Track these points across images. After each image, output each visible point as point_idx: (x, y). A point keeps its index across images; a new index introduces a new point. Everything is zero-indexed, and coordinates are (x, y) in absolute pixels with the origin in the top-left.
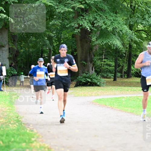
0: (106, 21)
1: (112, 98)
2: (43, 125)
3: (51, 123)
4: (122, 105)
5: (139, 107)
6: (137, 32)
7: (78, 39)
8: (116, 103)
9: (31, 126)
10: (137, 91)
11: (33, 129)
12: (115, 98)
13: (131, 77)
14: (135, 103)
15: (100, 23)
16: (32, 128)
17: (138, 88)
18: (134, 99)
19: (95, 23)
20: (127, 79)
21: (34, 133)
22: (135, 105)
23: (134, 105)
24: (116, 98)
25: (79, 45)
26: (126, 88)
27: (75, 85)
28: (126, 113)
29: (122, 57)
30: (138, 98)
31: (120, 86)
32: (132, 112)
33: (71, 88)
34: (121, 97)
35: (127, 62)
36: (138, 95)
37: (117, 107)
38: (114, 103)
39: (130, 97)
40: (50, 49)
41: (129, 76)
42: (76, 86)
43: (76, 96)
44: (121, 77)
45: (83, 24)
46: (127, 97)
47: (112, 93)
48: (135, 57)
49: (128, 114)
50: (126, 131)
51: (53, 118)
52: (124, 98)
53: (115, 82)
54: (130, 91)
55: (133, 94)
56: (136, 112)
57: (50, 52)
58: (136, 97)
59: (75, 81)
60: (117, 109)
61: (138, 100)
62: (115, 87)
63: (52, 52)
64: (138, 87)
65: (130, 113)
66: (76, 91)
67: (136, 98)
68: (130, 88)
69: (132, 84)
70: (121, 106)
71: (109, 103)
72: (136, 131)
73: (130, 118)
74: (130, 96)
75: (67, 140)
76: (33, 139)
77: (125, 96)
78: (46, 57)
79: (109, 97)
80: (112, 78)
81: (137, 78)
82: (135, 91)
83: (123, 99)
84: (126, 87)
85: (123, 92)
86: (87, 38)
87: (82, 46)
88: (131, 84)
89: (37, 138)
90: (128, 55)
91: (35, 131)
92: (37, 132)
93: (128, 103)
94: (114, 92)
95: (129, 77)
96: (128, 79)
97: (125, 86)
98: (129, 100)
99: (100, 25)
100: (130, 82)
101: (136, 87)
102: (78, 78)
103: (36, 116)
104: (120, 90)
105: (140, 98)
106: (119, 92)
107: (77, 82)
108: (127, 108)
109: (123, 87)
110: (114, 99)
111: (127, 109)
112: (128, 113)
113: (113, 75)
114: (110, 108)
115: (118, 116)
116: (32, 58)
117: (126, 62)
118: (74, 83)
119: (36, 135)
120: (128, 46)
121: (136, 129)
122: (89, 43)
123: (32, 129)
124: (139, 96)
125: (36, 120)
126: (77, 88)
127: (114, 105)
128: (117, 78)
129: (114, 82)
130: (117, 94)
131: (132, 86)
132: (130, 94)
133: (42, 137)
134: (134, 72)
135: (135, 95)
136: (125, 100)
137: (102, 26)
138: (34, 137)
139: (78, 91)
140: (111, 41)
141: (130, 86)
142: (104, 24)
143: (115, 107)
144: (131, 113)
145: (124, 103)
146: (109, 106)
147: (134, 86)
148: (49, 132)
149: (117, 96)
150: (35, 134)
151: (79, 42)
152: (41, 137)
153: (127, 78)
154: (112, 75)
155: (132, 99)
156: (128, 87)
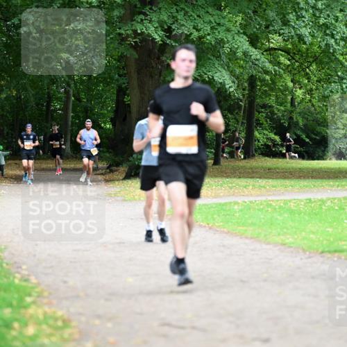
0: (199, 25)
1: (210, 204)
2: (52, 267)
3: (71, 262)
4: (234, 221)
5: (271, 224)
6: (268, 52)
7: (133, 68)
8: (219, 216)
9: (25, 270)
10: (268, 187)
11: (29, 275)
12: (216, 204)
13: (253, 156)
14: (262, 217)
15: (186, 29)
16: (26, 273)
17: (270, 181)
18: (262, 207)
19: (174, 30)
20: (244, 161)
21: (30, 285)
22: (263, 221)
23: (261, 222)
24: (220, 204)
25: (135, 83)
26: (243, 182)
27: (125, 174)
28: (241, 238)
29: (234, 110)
30: (271, 205)
31: (227, 177)
32: (256, 236)
33: (117, 183)
34: (231, 203)
35: (245, 121)
36: (270, 198)
37: (222, 224)
38: (215, 216)
39: (251, 202)
40: (66, 92)
41: (248, 155)
42: (128, 176)
43: (127, 201)
44: (232, 155)
45: (144, 30)
46: (246, 202)
47: (210, 193)
48: (263, 110)
49: (247, 241)
50: (242, 281)
51: (75, 250)
52: (238, 203)
53: (217, 167)
54: (251, 187)
55: (258, 196)
56: (265, 236)
57: (68, 98)
58: (265, 201)
59: (124, 165)
60: (222, 229)
61: (269, 209)
62: (216, 180)
63: (73, 98)
64: (271, 178)
65: (251, 238)
66: (127, 188)
67: (265, 203)
68: (250, 182)
69: (256, 172)
70: (232, 222)
71: (204, 217)
72: (265, 280)
73: (252, 250)
74: (252, 199)
75: (107, 300)
76: (28, 299)
77: (240, 200)
78: (59, 110)
79: (204, 203)
80: (211, 159)
81: (266, 158)
82: (263, 189)
83: (236, 207)
84: (242, 179)
85: (236, 191)
86: (153, 67)
87: (141, 86)
88: (253, 172)
89: (38, 296)
90: (247, 105)
91: (33, 279)
92: (39, 284)
93: (247, 216)
94: (214, 191)
95: (249, 157)
96: (246, 161)
97: (240, 177)
98: (250, 209)
99: (186, 32)
100: (252, 168)
101: (266, 178)
102: (131, 159)
103: (37, 245)
104: (229, 187)
105: (274, 204)
106: (226, 191)
107: (130, 169)
108: (243, 227)
109: (235, 179)
110: (214, 206)
111: (246, 230)
112: (247, 238)
113: (213, 150)
114: (205, 227)
115: (224, 246)
116: (27, 113)
117: (242, 123)
118: (123, 169)
119: (37, 290)
120: (246, 84)
121: (265, 275)
122: (156, 77)
123: (26, 277)
124: (273, 201)
125: (35, 256)
126: (130, 182)
127: (214, 220)
128: (222, 159)
129: (214, 167)
130: (222, 194)
131: (257, 178)
132: (251, 195)
133: (50, 294)
134: (262, 145)
135: (264, 198)
136: (240, 207)
137: (191, 34)
138: (30, 295)
139: (131, 188)
140: (210, 73)
141: (251, 178)
142: (195, 30)
143: (217, 224)
144: (255, 239)
145: (237, 215)
146: (203, 222)
147: (260, 178)
148: (65, 282)
149: (222, 201)
150: (33, 288)
151: (135, 76)
152: (46, 294)
153: (245, 158)
154: (211, 152)
155: (257, 207)
156: (246, 180)
